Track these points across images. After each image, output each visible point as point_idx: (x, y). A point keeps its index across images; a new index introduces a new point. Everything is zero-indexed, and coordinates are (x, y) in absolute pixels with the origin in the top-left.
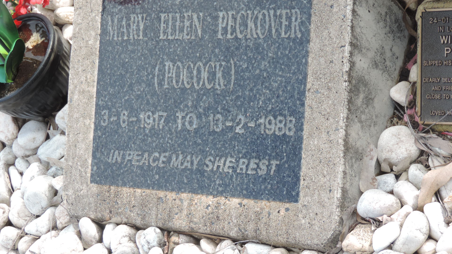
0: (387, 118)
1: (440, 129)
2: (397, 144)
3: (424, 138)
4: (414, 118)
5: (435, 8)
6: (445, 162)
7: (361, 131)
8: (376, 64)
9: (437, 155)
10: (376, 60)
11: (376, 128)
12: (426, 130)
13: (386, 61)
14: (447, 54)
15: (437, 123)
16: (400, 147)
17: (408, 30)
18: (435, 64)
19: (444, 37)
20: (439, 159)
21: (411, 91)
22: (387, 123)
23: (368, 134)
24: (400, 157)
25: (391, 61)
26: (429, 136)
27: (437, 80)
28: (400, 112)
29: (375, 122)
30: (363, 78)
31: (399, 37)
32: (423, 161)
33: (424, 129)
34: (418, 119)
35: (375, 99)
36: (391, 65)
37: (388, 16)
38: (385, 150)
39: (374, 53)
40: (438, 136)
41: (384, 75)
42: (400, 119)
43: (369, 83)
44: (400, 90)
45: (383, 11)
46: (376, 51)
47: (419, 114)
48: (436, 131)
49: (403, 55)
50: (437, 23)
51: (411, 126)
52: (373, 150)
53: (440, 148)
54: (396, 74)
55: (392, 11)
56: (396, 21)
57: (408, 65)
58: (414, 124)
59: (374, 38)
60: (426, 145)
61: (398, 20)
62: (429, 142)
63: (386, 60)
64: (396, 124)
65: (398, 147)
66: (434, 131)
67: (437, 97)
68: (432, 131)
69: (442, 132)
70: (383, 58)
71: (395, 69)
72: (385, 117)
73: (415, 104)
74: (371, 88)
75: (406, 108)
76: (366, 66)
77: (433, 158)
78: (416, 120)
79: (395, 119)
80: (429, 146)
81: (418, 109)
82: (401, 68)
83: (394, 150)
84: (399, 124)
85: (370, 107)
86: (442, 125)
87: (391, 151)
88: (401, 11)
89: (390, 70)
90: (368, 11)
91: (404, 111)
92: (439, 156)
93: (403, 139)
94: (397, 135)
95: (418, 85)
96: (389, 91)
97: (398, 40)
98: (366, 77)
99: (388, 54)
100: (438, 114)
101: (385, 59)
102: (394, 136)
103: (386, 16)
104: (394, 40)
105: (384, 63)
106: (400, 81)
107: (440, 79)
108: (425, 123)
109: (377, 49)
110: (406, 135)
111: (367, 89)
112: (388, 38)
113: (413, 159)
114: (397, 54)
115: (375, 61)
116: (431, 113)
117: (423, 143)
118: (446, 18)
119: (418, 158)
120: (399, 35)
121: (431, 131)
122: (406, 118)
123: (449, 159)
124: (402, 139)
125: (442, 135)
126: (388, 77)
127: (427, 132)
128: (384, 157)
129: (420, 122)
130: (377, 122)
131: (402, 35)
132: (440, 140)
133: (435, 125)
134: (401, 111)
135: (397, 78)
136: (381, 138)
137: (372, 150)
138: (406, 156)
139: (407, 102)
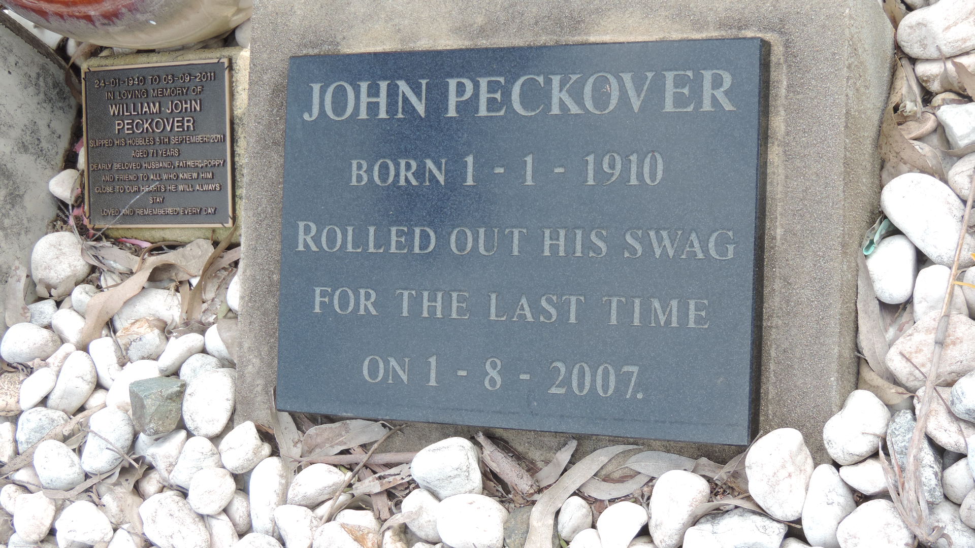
0: (46, 221)
1: (115, 234)
2: (57, 257)
3: (95, 247)
4: (83, 221)
5: (102, 66)
6: (122, 280)
7: (4, 242)
8: (24, 146)
9: (111, 271)
10: (24, 140)
11: (29, 236)
12: (96, 236)
13: (40, 142)
14: (119, 129)
15: (111, 227)
16: (61, 263)
17: (75, 97)
18: (104, 144)
19: (114, 106)
20: (114, 276)
21: (78, 182)
22: (48, 228)
23: (17, 246)
24: (62, 276)
25: (49, 142)
26: (101, 245)
27: (108, 167)
28: (64, 213)
29: (26, 228)
30: (4, 166)
31: (61, 108)
32: (94, 279)
33: (94, 235)
34: (86, 221)
35: (25, 196)
36: (50, 147)
37: (41, 79)
38: (41, 266)
39: (20, 132)
40: (113, 244)
41: (38, 161)
42: (65, 222)
43: (14, 173)
44: (64, 182)
45: (33, 71)
46: (24, 128)
47: (87, 215)
48: (112, 238)
49: (69, 132)
50: (104, 86)
51: (77, 232)
52: (19, 268)
53: (115, 261)
54: (59, 159)
55: (48, 71)
56: (56, 85)
57: (77, 146)
58: (81, 229)
59: (19, 111)
60: (96, 257)
61: (58, 84)
62: (102, 253)
63: (42, 140)
64: (60, 229)
65: (59, 262)
66: (107, 237)
67: (109, 189)
68: (106, 238)
69: (119, 238)
70: (35, 137)
71: (57, 153)
72: (43, 219)
73: (83, 201)
74: (18, 181)
75: (70, 208)
76: (8, 150)
77: (106, 275)
78: (85, 223)
79: (59, 222)
80: (101, 258)
81: (86, 207)
82: (66, 151)
83: (53, 267)
84: (64, 229)
85: (17, 207)
86: (118, 229)
87: (48, 268)
88: (62, 71)
89: (48, 153)
90: (7, 72)
91: (68, 210)
92: (114, 273)
93: (66, 250)
94: (57, 246)
95: (86, 173)
96: (48, 183)
97: (59, 113)
98: (9, 166)
99: (44, 132)
100: (111, 215)
101: (38, 139)
102: (53, 247)
103: (38, 78)
104: (53, 112)
105: (38, 145)
106: (66, 168)
107: (112, 165)
108: (95, 227)
109: (25, 126)
110: (70, 245)
111: (11, 182)
112: (42, 109)
113: (81, 278)
114: (59, 132)
115: (23, 143)
116: (103, 213)
117: (93, 255)
118: (115, 79)
119: (88, 276)
120: (60, 104)
121: (104, 239)
122: (72, 221)
123: (127, 275)
124: (64, 251)
125: (119, 242)
126: (46, 164)
127: (98, 239)
128: (40, 277)
129: (89, 226)
130: (30, 228)
131: (67, 104)
132: (116, 249)
133: (108, 229)
134: (65, 211)
135: (60, 165)
136: (35, 250)
137: (17, 268)
138: (70, 274)
139: (73, 199)
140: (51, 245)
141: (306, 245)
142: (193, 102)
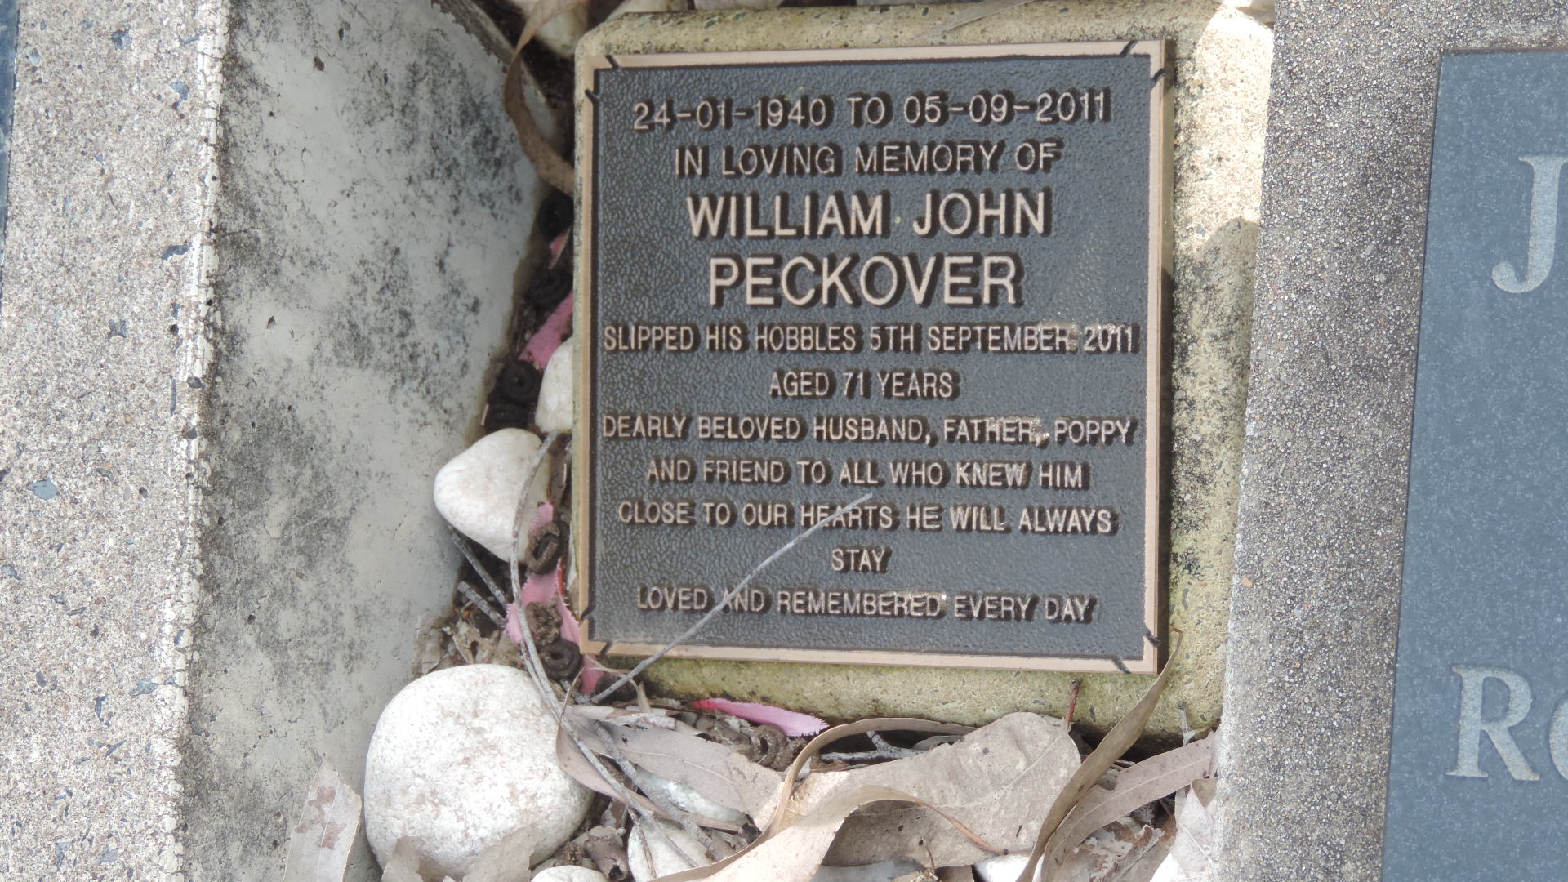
0: (419, 622)
1: (689, 681)
2: (467, 761)
3: (608, 728)
4: (559, 625)
5: (661, 51)
6: (710, 855)
7: (274, 694)
8: (356, 338)
9: (672, 820)
10: (356, 317)
11: (359, 677)
12: (615, 686)
13: (411, 325)
14: (720, 289)
15: (673, 653)
16: (480, 779)
17: (533, 160)
18: (660, 344)
19: (705, 203)
20: (680, 839)
21: (543, 479)
22: (422, 648)
23: (316, 711)
24: (482, 833)
25: (439, 325)
26: (632, 718)
27: (671, 428)
28: (485, 592)
29: (351, 646)
30: (285, 413)
31: (485, 199)
32: (600, 848)
33: (605, 682)
34: (574, 630)
35: (351, 524)
36: (443, 345)
37: (423, 89)
38: (405, 791)
39: (344, 283)
40: (678, 717)
41: (401, 396)
42: (488, 627)
43: (320, 439)
44: (489, 478)
45: (397, 61)
46: (359, 273)
47: (582, 604)
48: (671, 694)
49: (510, 291)
50: (670, 126)
51: (539, 667)
52: (332, 793)
53: (684, 783)
54: (470, 392)
55: (446, 59)
56: (471, 112)
57: (536, 344)
58: (555, 656)
59: (345, 205)
60: (615, 766)
61: (478, 109)
62: (634, 751)
63: (415, 317)
64: (466, 653)
65: (471, 778)
66: (655, 691)
67: (674, 513)
68: (649, 695)
69: (698, 698)
70: (394, 307)
71: (465, 366)
72: (407, 615)
73: (562, 551)
74: (330, 467)
75: (514, 574)
76: (300, 352)
77: (648, 834)
78: (567, 635)
79: (463, 628)
80: (629, 770)
81: (577, 577)
82: (494, 361)
83: (448, 795)
84: (483, 654)
85: (323, 566)
86: (697, 662)
87: (433, 797)
88: (493, 58)
89: (435, 368)
90: (310, 63)
91: (505, 585)
92: (680, 827)
93: (498, 733)
94: (468, 716)
95: (579, 450)
96: (430, 478)
97: (478, 215)
98: (303, 411)
99: (426, 288)
100: (675, 607)
101: (405, 315)
102: (450, 721)
103: (412, 87)
104: (456, 212)
105: (402, 335)
106: (492, 425)
107: (689, 420)
108: (613, 650)
109: (363, 262)
110: (515, 717)
111: (308, 472)
112: (423, 202)
113: (551, 843)
114: (475, 288)
115: (353, 326)
116: (643, 599)
117: (601, 758)
118: (714, 103)
119: (574, 836)
120: (483, 185)
121: (642, 694)
122: (517, 626)
123: (729, 838)
124: (490, 737)
125: (700, 713)
126: (425, 407)
127: (622, 698)
128: (398, 831)
129: (588, 648)
130: (363, 644)
131: (504, 184)
132: (687, 738)
133: (663, 660)
134: (492, 585)
135: (472, 412)
136: (382, 729)
137: (327, 796)
138: (511, 823)
139: (524, 542)
140: (445, 714)
141: (1489, 757)
142: (1020, 200)
